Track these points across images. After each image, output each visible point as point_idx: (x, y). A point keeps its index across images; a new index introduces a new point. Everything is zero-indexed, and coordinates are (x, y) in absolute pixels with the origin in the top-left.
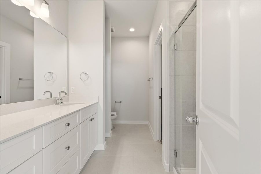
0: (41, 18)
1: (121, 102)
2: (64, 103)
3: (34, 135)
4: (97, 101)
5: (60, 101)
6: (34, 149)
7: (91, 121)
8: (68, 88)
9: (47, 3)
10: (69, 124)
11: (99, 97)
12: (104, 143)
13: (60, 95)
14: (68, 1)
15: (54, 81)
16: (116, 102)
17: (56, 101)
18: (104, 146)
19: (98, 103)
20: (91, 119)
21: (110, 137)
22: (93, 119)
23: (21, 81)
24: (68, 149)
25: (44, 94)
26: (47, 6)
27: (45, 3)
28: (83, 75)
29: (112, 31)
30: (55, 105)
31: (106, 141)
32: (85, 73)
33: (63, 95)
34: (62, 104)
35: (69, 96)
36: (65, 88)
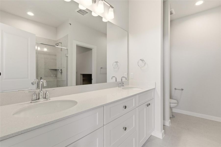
0: (109, 21)
1: (182, 90)
2: (125, 86)
3: (98, 113)
4: (154, 87)
5: (122, 84)
6: (98, 124)
7: (148, 106)
8: (128, 74)
9: (112, 7)
10: (126, 107)
11: (155, 82)
12: (161, 131)
13: (122, 80)
14: (128, 1)
15: (119, 68)
16: (175, 89)
17: (119, 85)
18: (161, 134)
19: (154, 89)
20: (147, 104)
21: (169, 126)
22: (149, 105)
23: (102, 69)
24: (125, 130)
25: (112, 79)
26: (112, 9)
27: (111, 8)
28: (141, 61)
29: (171, 13)
30: (118, 87)
31: (163, 129)
32: (142, 60)
33: (124, 80)
34: (123, 87)
35: (129, 81)
36: (126, 73)
